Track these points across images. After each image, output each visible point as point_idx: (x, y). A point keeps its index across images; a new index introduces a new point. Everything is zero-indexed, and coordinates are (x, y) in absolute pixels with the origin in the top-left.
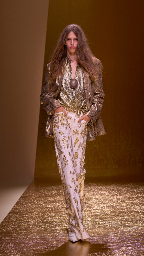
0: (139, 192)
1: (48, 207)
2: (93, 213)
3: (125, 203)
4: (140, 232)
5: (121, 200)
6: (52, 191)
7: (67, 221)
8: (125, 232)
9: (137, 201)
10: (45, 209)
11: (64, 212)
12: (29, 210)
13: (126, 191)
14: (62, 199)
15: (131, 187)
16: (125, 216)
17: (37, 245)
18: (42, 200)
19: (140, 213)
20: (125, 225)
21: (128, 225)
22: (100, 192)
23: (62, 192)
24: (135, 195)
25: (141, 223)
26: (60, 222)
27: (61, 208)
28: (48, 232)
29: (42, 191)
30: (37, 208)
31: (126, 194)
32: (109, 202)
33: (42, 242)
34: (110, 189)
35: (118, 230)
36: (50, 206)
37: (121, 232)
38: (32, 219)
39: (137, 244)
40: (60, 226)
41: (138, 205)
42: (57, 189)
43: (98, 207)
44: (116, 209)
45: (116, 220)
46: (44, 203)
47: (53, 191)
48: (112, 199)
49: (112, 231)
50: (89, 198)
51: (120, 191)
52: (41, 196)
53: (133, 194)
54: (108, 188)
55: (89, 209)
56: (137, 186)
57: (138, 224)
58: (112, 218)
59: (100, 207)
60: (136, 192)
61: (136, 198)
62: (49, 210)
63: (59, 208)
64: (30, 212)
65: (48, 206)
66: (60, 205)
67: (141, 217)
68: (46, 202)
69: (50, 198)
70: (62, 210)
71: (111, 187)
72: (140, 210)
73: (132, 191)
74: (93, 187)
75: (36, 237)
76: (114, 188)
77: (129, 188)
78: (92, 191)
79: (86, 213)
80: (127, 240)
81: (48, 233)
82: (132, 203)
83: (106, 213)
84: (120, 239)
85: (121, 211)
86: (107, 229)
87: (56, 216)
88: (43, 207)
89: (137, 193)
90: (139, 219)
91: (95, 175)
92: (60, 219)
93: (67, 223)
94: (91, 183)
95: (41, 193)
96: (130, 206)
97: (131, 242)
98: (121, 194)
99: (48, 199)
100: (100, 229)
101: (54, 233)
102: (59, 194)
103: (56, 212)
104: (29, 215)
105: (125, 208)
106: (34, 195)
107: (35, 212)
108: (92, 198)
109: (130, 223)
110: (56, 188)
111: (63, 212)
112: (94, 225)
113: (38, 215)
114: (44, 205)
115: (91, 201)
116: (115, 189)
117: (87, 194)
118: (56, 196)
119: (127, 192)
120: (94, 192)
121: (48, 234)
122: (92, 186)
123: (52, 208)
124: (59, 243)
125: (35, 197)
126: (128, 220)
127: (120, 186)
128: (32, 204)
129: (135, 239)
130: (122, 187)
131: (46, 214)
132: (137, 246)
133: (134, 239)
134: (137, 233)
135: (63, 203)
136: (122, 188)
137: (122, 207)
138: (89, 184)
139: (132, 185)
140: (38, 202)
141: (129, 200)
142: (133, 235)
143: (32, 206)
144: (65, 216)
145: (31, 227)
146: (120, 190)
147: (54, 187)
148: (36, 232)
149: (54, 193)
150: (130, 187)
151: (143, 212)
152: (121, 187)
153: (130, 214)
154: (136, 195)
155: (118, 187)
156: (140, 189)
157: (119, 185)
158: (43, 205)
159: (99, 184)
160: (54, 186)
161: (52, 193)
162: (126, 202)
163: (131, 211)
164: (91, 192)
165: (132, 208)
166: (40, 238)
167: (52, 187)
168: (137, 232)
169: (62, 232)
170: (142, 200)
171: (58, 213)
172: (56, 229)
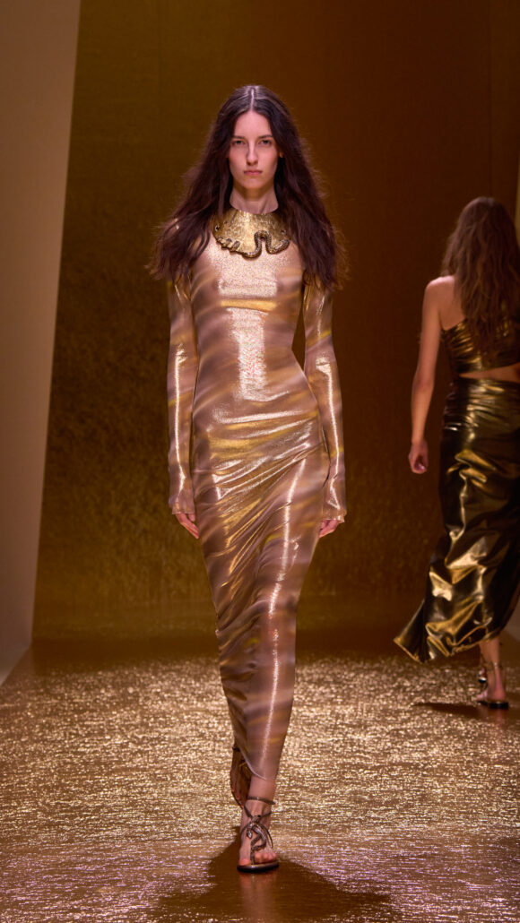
0: (421, 691)
1: (84, 753)
3: (367, 732)
4: (422, 845)
5: (347, 722)
6: (97, 690)
7: (155, 805)
8: (367, 844)
9: (412, 723)
10: (70, 758)
11: (144, 770)
12: (14, 764)
13: (372, 689)
14: (134, 720)
15: (392, 672)
16: (368, 783)
17: (40, 899)
18: (62, 726)
19: (425, 773)
20: (370, 818)
21: (379, 819)
23: (134, 693)
24: (405, 703)
25: (426, 811)
26: (128, 810)
27: (131, 753)
28: (81, 847)
29: (63, 689)
30: (42, 756)
31: (374, 698)
32: (304, 728)
33: (59, 886)
34: (310, 678)
35: (340, 836)
36: (92, 747)
37: (352, 846)
38: (22, 797)
39: (410, 889)
40: (128, 825)
41: (416, 740)
42: (118, 680)
44: (329, 757)
45: (334, 800)
46: (68, 735)
47: (103, 691)
48: (316, 717)
49: (320, 843)
51: (344, 685)
52: (58, 710)
53: (400, 697)
54: (302, 675)
56: (414, 670)
57: (416, 814)
58: (320, 790)
60: (410, 691)
61: (408, 715)
62: (85, 763)
63: (125, 756)
64: (15, 771)
65: (84, 747)
66: (127, 743)
67: (425, 785)
68: (75, 732)
69: (92, 717)
70: (133, 763)
71: (313, 671)
72: (425, 759)
73: (394, 686)
75: (36, 868)
76: (322, 673)
77: (384, 677)
79: (222, 772)
80: (375, 875)
81: (82, 851)
82: (395, 733)
83: (299, 774)
84: (348, 871)
85: (349, 763)
86: (302, 835)
87: (111, 785)
88: (64, 752)
89: (415, 696)
90: (421, 795)
92: (127, 796)
93: (153, 811)
95: (59, 698)
96: (386, 743)
97: (390, 884)
98: (349, 698)
99: (84, 721)
101: (105, 850)
102: (122, 702)
103: (113, 771)
104: (12, 781)
105: (369, 753)
106: (30, 704)
107: (34, 771)
109: (385, 811)
110: (114, 678)
111: (137, 769)
113: (44, 781)
114: (69, 743)
116: (329, 678)
118: (114, 708)
119: (378, 689)
121: (82, 855)
123: (96, 757)
124: (123, 888)
125: (37, 712)
126: (380, 797)
127: (345, 666)
128: (23, 740)
129: (403, 871)
130: (354, 671)
131: (75, 780)
132: (411, 898)
133: (401, 870)
134: (412, 848)
135: (140, 737)
136: (352, 675)
137: (352, 746)
139: (394, 663)
140: (44, 734)
141: (385, 722)
142: (398, 857)
143: (23, 746)
144: (144, 786)
145: (20, 831)
146: (347, 680)
147: (105, 675)
148: (35, 850)
149: (105, 699)
150: (386, 672)
151: (434, 766)
152: (350, 671)
153: (385, 777)
154: (408, 704)
155: (339, 671)
156: (425, 677)
157: (343, 662)
158: (65, 744)
160: (105, 669)
161: (98, 697)
162: (373, 727)
163: (391, 764)
165: (395, 753)
166: (51, 872)
167: (100, 673)
168: (412, 844)
169: (133, 849)
170: (432, 719)
171: (119, 775)
172: (113, 838)
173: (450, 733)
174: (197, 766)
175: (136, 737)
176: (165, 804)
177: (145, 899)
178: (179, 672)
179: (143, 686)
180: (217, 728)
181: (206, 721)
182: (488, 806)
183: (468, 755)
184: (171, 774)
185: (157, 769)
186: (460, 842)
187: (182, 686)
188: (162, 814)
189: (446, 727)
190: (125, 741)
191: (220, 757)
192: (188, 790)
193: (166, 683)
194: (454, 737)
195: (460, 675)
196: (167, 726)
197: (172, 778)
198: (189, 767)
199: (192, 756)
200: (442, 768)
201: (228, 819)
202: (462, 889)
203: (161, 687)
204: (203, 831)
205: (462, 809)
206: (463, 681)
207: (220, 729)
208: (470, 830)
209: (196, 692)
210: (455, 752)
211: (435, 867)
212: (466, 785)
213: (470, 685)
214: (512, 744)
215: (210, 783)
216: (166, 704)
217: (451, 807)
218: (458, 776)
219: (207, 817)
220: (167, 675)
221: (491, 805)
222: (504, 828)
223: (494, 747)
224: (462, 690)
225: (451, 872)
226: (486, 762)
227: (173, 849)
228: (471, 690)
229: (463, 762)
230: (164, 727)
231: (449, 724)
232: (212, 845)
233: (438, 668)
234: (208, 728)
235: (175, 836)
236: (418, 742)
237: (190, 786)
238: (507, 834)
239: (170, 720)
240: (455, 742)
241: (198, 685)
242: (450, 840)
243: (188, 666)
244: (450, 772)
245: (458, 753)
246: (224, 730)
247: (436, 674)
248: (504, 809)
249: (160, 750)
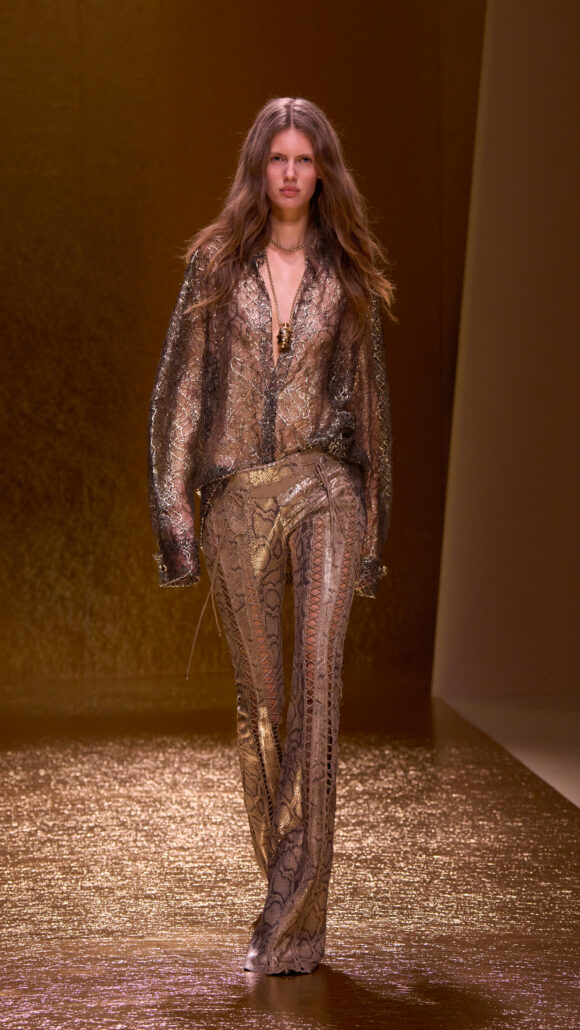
0: (359, 774)
2: (166, 864)
4: (351, 944)
6: (5, 772)
7: (63, 899)
9: (346, 810)
11: (53, 860)
14: (44, 805)
19: (358, 864)
22: (202, 776)
23: (45, 775)
25: (357, 906)
26: (34, 905)
27: (40, 842)
32: (235, 816)
40: (33, 921)
41: (349, 828)
42: (29, 761)
43: (190, 840)
45: (259, 894)
47: (12, 773)
49: (241, 941)
50: (154, 802)
55: (153, 846)
56: (351, 750)
57: (346, 910)
58: (244, 883)
59: (198, 839)
60: (346, 774)
61: (342, 801)
63: (33, 845)
66: (36, 831)
67: (358, 878)
70: (42, 853)
72: (358, 849)
74: (175, 753)
78: (167, 770)
79: (138, 864)
83: (221, 865)
86: (222, 933)
87: (17, 878)
89: (351, 780)
90: (353, 888)
91: (183, 702)
92: (33, 889)
93: (61, 906)
94: (165, 739)
100: (193, 932)
101: (7, 949)
102: (33, 786)
103: (19, 862)
108: (168, 802)
110: (24, 759)
111: (46, 859)
112: (169, 915)
115: (162, 814)
117: (150, 782)
118: (23, 792)
120: (177, 776)
122: (170, 750)
124: (25, 991)
134: (340, 947)
135: (51, 824)
138: (159, 740)
144: (53, 879)
147: (14, 755)
149: (13, 782)
151: (369, 857)
154: (343, 788)
156: (362, 759)
159: (200, 742)
160: (15, 748)
161: (6, 780)
164: (165, 776)
167: (9, 753)
168: (340, 942)
169: (37, 948)
170: (369, 805)
171: (26, 867)
172: (16, 935)
173: (387, 820)
174: (116, 858)
175: (45, 825)
176: (75, 898)
177: (48, 1003)
178: (101, 754)
179: (56, 768)
180: (140, 816)
181: (128, 809)
182: (425, 900)
183: (405, 845)
184: (88, 867)
185: (73, 861)
186: (393, 941)
187: (103, 769)
188: (72, 910)
189: (383, 814)
190: (34, 829)
191: (137, 847)
192: (105, 885)
193: (87, 767)
194: (392, 825)
195: (401, 757)
196: (86, 814)
197: (89, 871)
198: (108, 859)
199: (112, 846)
200: (377, 859)
201: (143, 914)
202: (392, 992)
203: (81, 771)
204: (114, 928)
205: (396, 904)
206: (403, 763)
207: (143, 817)
208: (405, 927)
209: (118, 776)
210: (392, 841)
211: (365, 968)
212: (402, 878)
213: (411, 768)
214: (453, 833)
215: (124, 875)
216: (85, 790)
217: (385, 902)
218: (394, 868)
219: (120, 912)
220: (88, 757)
221: (427, 900)
222: (441, 925)
223: (434, 835)
224: (402, 773)
225: (381, 973)
226: (425, 853)
227: (82, 948)
228: (412, 773)
229: (399, 853)
230: (82, 815)
231: (386, 811)
232: (123, 943)
233: (377, 748)
234: (130, 816)
235: (84, 933)
236: (352, 830)
237: (108, 881)
238: (443, 931)
239: (89, 808)
240: (393, 831)
241: (121, 768)
242: (382, 938)
243: (112, 747)
244: (385, 864)
245: (395, 843)
246: (147, 818)
247: (375, 756)
248: (442, 904)
249: (77, 840)
